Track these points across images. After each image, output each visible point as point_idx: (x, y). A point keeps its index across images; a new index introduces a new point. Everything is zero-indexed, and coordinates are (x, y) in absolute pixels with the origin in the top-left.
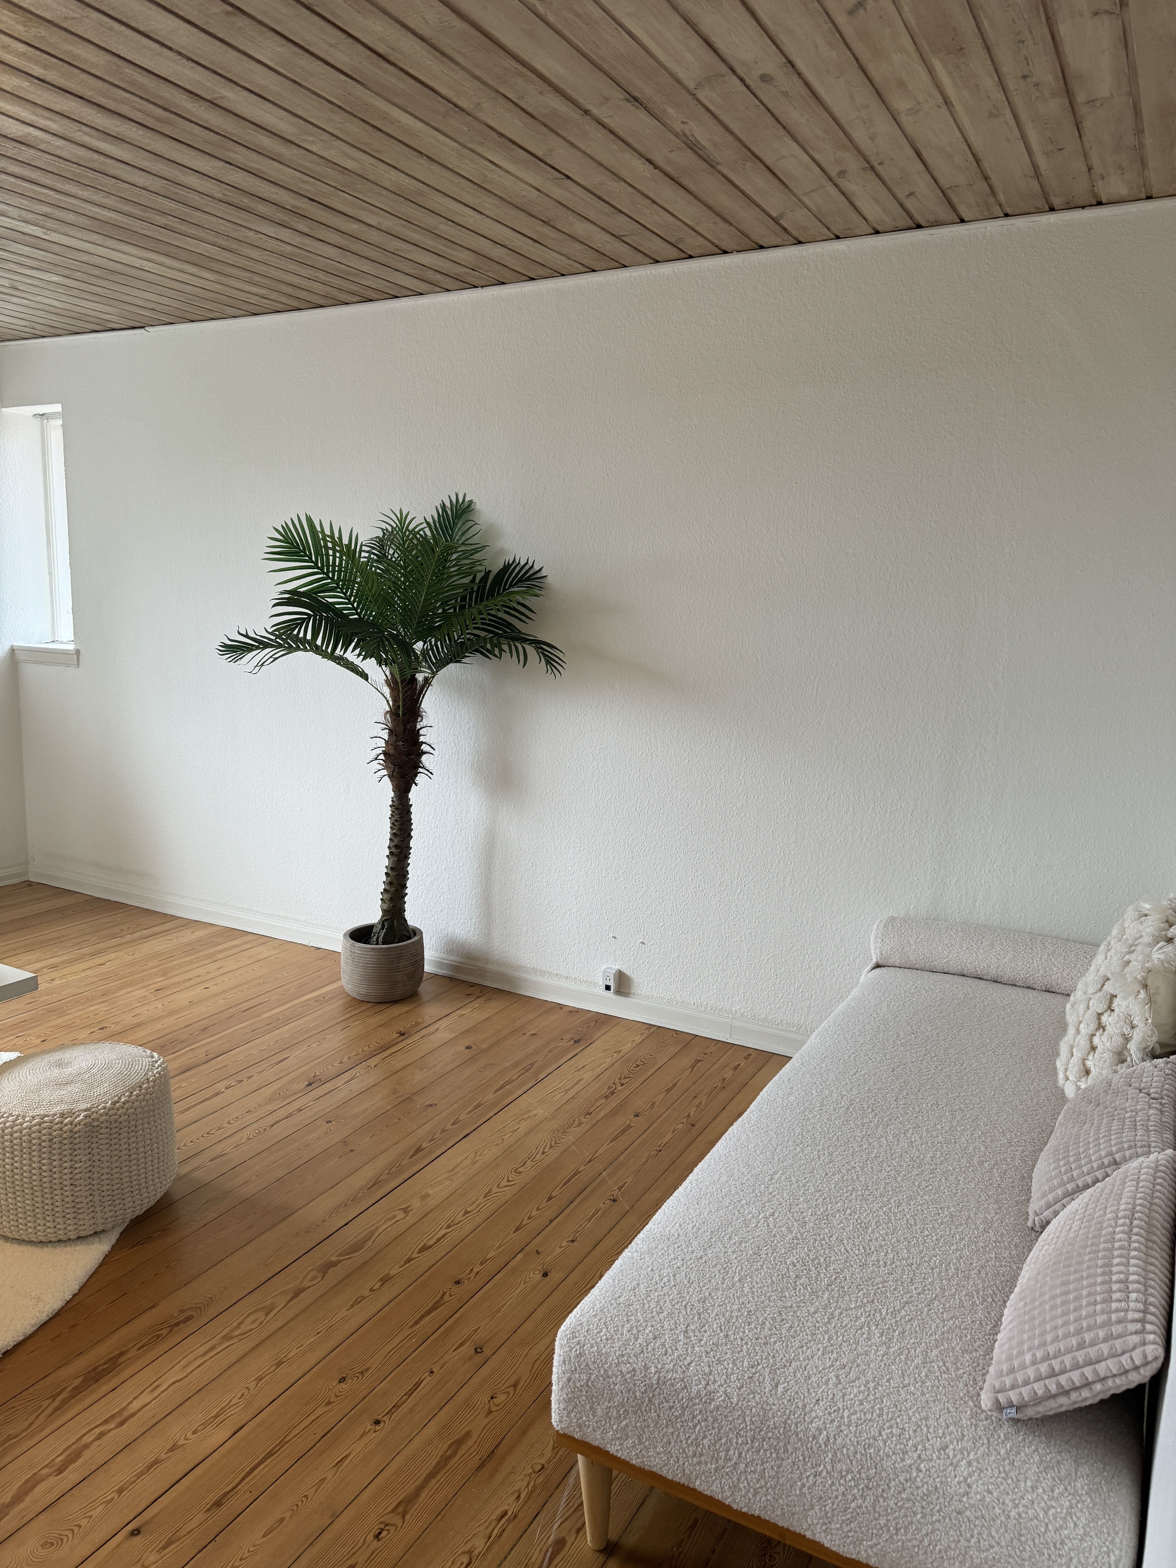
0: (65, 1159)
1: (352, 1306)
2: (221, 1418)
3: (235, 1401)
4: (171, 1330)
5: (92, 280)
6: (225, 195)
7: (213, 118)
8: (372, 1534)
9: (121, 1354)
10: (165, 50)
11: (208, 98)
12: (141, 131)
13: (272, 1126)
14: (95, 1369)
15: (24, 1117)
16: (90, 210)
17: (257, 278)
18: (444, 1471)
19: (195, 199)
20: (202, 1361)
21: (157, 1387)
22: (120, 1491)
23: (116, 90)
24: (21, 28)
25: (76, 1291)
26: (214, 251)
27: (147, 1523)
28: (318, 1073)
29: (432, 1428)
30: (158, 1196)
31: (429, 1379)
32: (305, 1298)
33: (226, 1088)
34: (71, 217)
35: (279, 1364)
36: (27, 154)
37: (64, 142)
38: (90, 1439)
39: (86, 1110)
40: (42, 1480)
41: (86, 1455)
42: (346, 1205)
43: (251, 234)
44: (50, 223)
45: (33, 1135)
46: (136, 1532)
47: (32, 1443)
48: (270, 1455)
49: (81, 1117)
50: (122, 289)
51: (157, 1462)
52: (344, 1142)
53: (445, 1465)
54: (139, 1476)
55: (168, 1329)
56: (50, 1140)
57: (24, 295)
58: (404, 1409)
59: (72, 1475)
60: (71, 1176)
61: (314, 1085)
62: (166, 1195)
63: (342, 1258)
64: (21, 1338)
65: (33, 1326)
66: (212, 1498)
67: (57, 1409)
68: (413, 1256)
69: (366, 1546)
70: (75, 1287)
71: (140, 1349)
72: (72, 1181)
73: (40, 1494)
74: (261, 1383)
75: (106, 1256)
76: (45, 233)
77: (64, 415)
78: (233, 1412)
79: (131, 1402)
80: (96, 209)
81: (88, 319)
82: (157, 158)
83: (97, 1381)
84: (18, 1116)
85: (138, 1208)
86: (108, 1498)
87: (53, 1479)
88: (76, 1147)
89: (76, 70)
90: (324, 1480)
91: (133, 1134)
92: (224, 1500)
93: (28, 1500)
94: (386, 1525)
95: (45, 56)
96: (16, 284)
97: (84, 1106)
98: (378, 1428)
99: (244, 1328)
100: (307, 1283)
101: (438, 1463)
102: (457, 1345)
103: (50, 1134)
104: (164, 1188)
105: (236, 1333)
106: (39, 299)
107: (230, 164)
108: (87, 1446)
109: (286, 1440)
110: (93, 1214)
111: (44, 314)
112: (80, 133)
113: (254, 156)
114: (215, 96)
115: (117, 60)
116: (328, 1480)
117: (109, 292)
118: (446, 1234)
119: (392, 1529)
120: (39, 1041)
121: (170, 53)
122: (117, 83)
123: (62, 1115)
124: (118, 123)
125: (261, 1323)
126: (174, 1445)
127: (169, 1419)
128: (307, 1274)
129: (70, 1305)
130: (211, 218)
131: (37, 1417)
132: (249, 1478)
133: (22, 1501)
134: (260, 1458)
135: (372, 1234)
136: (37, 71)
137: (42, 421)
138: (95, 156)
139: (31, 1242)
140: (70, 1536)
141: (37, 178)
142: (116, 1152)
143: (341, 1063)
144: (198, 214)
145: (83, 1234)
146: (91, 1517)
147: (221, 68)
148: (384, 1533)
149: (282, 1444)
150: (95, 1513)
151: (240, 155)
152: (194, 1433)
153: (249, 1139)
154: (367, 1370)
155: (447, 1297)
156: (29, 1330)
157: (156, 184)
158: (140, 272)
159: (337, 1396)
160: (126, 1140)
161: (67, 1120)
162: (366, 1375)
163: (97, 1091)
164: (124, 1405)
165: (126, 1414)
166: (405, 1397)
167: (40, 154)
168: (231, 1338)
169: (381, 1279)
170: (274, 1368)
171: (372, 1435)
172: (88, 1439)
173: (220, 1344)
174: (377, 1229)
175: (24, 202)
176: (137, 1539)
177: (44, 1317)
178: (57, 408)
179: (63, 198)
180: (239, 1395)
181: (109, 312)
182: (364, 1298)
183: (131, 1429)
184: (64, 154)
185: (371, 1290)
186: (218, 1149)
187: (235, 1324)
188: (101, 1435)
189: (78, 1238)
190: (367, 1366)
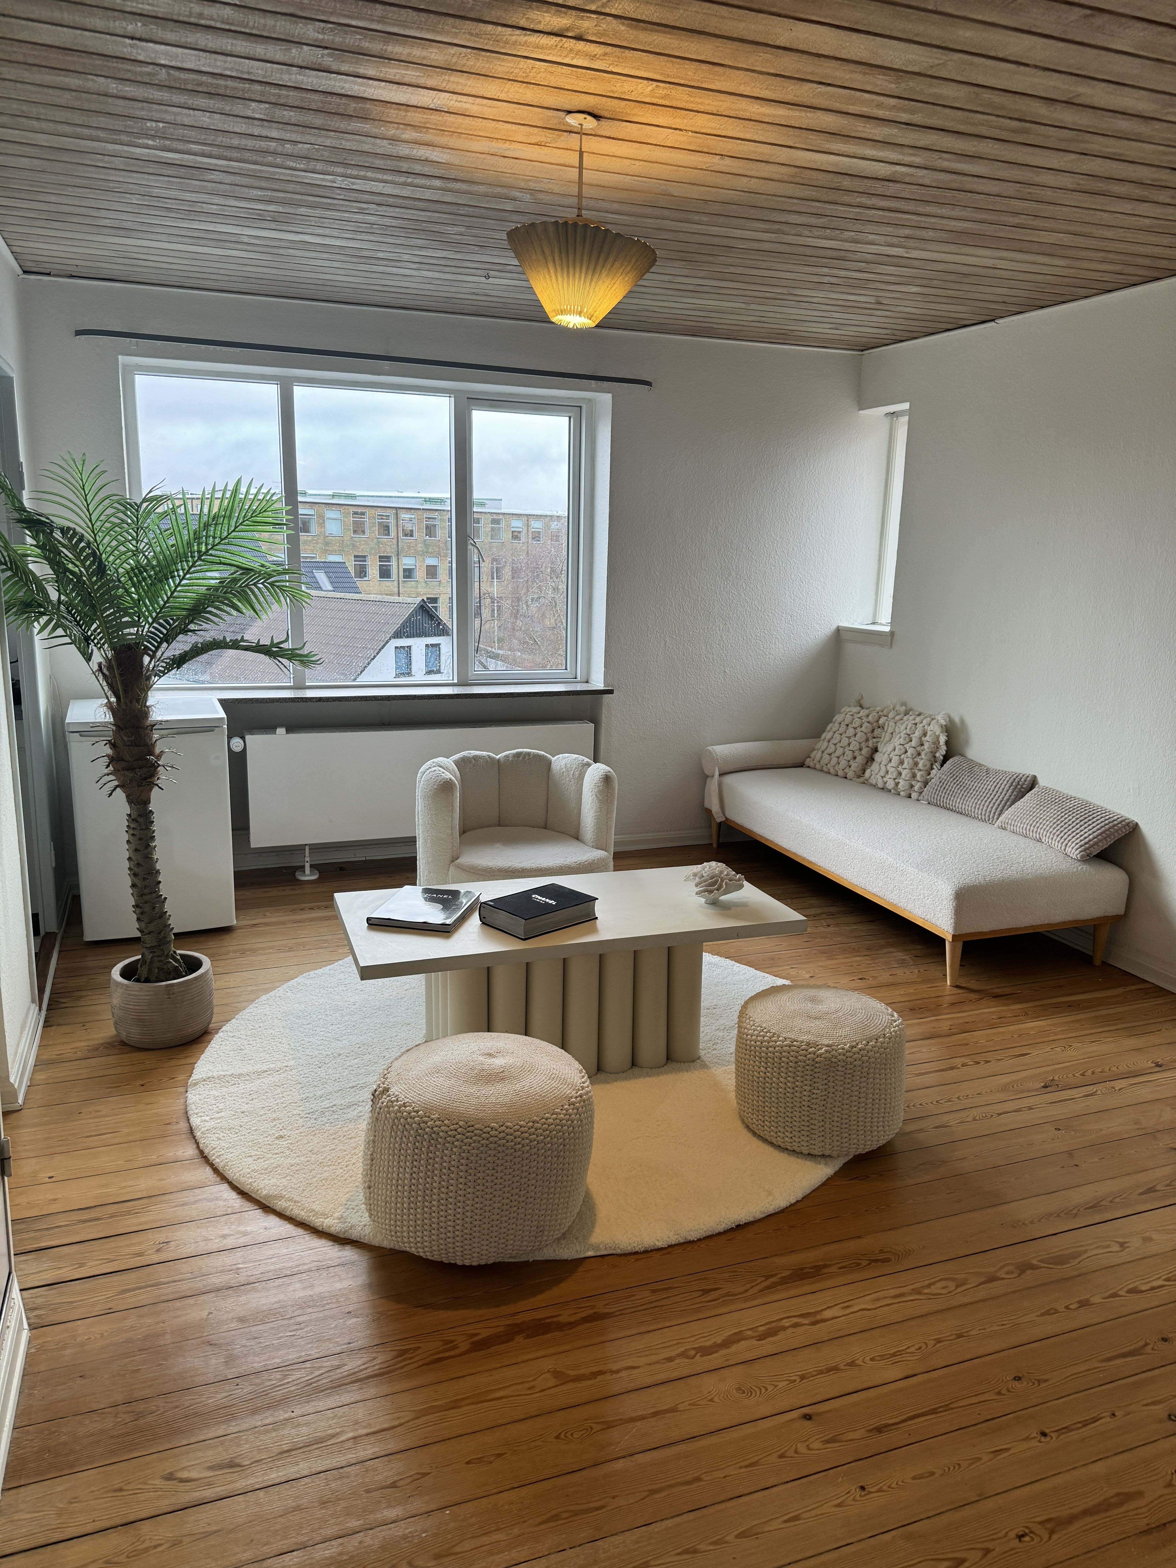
0: (805, 1082)
1: (1043, 1315)
2: (897, 1358)
3: (912, 1349)
4: (870, 1264)
5: (947, 285)
6: (1079, 184)
7: (1068, 116)
8: (1016, 1532)
9: (825, 1266)
10: (1022, 68)
11: (1064, 99)
12: (997, 145)
13: (999, 1114)
14: (802, 1269)
15: (779, 1036)
16: (948, 225)
17: (1111, 256)
18: (1104, 1515)
19: (1048, 194)
20: (889, 1302)
21: (848, 1307)
22: (802, 1378)
23: (973, 115)
24: (893, 86)
25: (800, 1199)
26: (1066, 239)
27: (819, 1414)
28: (1056, 1078)
29: (1100, 1468)
30: (881, 1143)
31: (1108, 1419)
32: (996, 1288)
33: (963, 1065)
34: (930, 234)
35: (960, 1336)
36: (893, 189)
37: (925, 171)
38: (787, 1324)
39: (827, 1046)
40: (746, 1339)
41: (781, 1336)
42: (1058, 1216)
43: (1106, 215)
44: (912, 243)
45: (784, 1054)
46: (808, 1417)
47: (743, 1306)
48: (933, 1412)
49: (823, 1051)
50: (974, 288)
51: (836, 1369)
52: (1070, 1154)
53: (1106, 1511)
54: (821, 1372)
55: (867, 1262)
56: (796, 1063)
57: (887, 308)
58: (1074, 1436)
59: (768, 1346)
60: (809, 1098)
61: (1049, 1089)
62: (889, 1144)
63: (1043, 1265)
64: (752, 1219)
65: (762, 1213)
66: (876, 1422)
67: (768, 1288)
68: (1121, 1293)
69: (1005, 1540)
70: (800, 1196)
71: (840, 1268)
72: (809, 1104)
73: (743, 1349)
74: (938, 1345)
75: (828, 1179)
76: (907, 252)
77: (910, 412)
78: (909, 1358)
79: (825, 1309)
80: (953, 223)
81: (943, 320)
82: (1012, 165)
83: (802, 1279)
84: (774, 1034)
85: (862, 1146)
86: (792, 1378)
87: (754, 1342)
88: (815, 1075)
89: (938, 108)
90: (979, 1459)
91: (865, 1079)
92: (885, 1430)
93: (734, 1348)
94: (1031, 1532)
95: (912, 103)
96: (880, 299)
97: (826, 1042)
98: (1043, 1439)
99: (934, 1289)
100: (1001, 1274)
101: (1100, 1504)
102: (1149, 1401)
103: (796, 1057)
104: (886, 1137)
105: (926, 1291)
106: (899, 309)
107: (1085, 154)
108: (784, 1328)
109: (952, 1406)
110: (823, 1138)
111: (903, 322)
112: (940, 161)
113: (1112, 141)
114: (1071, 95)
115: (976, 89)
116: (982, 1461)
117: (961, 293)
118: (1163, 1286)
119: (1037, 1540)
120: (808, 976)
121: (1027, 69)
122: (974, 109)
123: (808, 1044)
124: (976, 143)
125: (950, 1292)
126: (853, 1362)
127: (852, 1338)
128: (1004, 1266)
129: (793, 1208)
130: (1064, 209)
131: (752, 1287)
132: (910, 1422)
133: (729, 1347)
134: (924, 1410)
135: (1079, 1254)
136: (905, 117)
137: (892, 419)
138: (954, 177)
139: (771, 1144)
140: (758, 1393)
141: (902, 207)
142: (849, 1091)
143: (1083, 1075)
144: (1051, 207)
145: (813, 1152)
146: (776, 1386)
147: (1079, 69)
148: (1027, 1539)
149: (947, 1408)
150: (781, 1385)
151: (1097, 145)
152: (872, 1359)
153: (974, 1119)
154: (1046, 1381)
155: (1148, 1349)
156: (759, 1216)
157: (1010, 189)
158: (992, 271)
159: (1009, 1391)
160: (857, 1083)
161: (811, 1050)
162: (1043, 1385)
163: (840, 1032)
164: (820, 1309)
165: (819, 1317)
166: (1080, 1425)
167: (904, 186)
168: (920, 1293)
169: (1079, 1302)
170: (954, 1337)
171: (1034, 1443)
172: (785, 1322)
173: (910, 1294)
174: (1086, 1251)
175: (890, 230)
176: (807, 1423)
177: (771, 1209)
178: (906, 406)
179: (923, 219)
180: (917, 1347)
181: (961, 311)
182: (1057, 1312)
183: (819, 1331)
184: (927, 182)
185: (1067, 1307)
186: (945, 1118)
187: (927, 1283)
188: (796, 1325)
189: (809, 1154)
190: (1045, 1377)
